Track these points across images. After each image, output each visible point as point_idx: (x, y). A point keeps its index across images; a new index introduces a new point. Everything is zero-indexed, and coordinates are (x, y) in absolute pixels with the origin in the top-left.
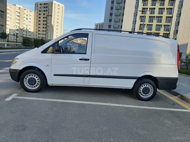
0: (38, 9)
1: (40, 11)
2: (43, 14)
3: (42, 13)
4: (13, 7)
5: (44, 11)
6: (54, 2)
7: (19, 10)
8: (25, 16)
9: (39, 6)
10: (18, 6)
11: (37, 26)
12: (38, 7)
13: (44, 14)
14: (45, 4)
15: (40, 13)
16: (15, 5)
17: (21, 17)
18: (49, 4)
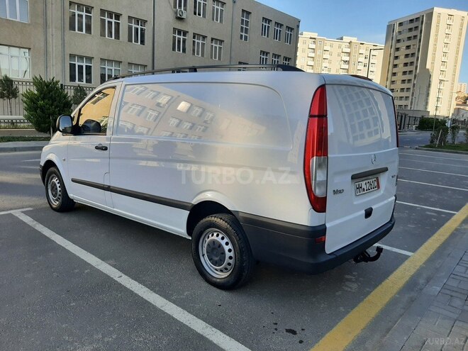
0: (393, 38)
1: (398, 41)
2: (404, 48)
3: (402, 46)
4: (337, 44)
5: (409, 38)
6: (437, 10)
7: (349, 48)
8: (362, 59)
9: (397, 29)
10: (346, 39)
11: (387, 80)
12: (393, 32)
13: (408, 47)
14: (411, 21)
15: (398, 45)
16: (342, 39)
17: (352, 63)
18: (423, 19)
